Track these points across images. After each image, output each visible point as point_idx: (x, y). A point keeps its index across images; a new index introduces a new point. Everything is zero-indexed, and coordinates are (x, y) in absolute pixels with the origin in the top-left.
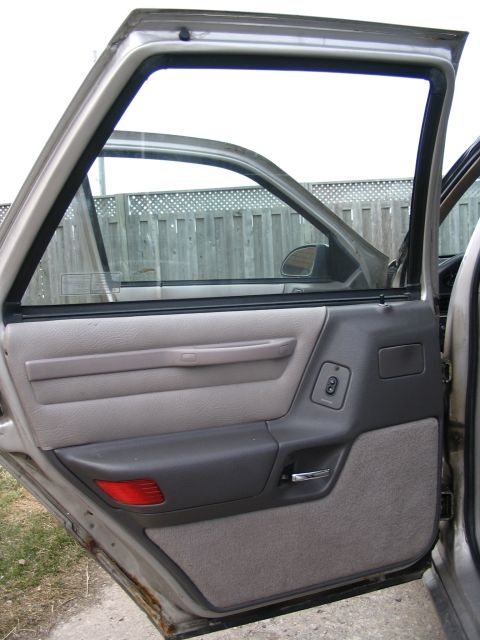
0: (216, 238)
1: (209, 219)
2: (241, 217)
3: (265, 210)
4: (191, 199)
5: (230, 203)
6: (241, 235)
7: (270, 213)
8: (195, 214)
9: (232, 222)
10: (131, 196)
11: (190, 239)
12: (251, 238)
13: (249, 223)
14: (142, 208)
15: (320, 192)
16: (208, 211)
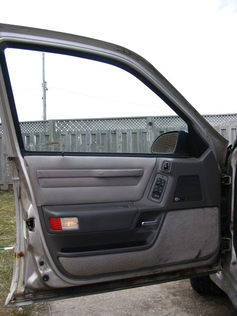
0: (102, 145)
1: (98, 135)
2: (115, 134)
3: (128, 130)
4: (89, 124)
5: (110, 126)
6: (115, 143)
7: (131, 132)
8: (91, 131)
9: (111, 136)
10: (57, 121)
11: (88, 145)
12: (121, 145)
13: (120, 137)
14: (63, 128)
15: (158, 121)
16: (98, 130)
